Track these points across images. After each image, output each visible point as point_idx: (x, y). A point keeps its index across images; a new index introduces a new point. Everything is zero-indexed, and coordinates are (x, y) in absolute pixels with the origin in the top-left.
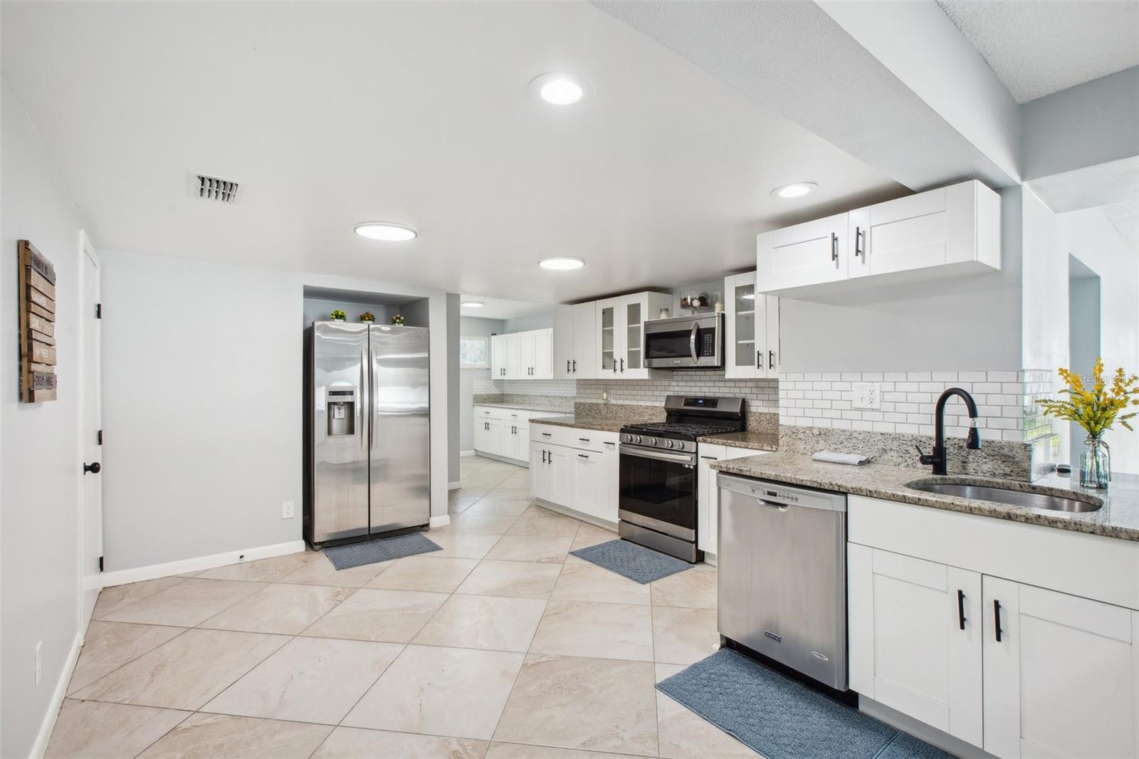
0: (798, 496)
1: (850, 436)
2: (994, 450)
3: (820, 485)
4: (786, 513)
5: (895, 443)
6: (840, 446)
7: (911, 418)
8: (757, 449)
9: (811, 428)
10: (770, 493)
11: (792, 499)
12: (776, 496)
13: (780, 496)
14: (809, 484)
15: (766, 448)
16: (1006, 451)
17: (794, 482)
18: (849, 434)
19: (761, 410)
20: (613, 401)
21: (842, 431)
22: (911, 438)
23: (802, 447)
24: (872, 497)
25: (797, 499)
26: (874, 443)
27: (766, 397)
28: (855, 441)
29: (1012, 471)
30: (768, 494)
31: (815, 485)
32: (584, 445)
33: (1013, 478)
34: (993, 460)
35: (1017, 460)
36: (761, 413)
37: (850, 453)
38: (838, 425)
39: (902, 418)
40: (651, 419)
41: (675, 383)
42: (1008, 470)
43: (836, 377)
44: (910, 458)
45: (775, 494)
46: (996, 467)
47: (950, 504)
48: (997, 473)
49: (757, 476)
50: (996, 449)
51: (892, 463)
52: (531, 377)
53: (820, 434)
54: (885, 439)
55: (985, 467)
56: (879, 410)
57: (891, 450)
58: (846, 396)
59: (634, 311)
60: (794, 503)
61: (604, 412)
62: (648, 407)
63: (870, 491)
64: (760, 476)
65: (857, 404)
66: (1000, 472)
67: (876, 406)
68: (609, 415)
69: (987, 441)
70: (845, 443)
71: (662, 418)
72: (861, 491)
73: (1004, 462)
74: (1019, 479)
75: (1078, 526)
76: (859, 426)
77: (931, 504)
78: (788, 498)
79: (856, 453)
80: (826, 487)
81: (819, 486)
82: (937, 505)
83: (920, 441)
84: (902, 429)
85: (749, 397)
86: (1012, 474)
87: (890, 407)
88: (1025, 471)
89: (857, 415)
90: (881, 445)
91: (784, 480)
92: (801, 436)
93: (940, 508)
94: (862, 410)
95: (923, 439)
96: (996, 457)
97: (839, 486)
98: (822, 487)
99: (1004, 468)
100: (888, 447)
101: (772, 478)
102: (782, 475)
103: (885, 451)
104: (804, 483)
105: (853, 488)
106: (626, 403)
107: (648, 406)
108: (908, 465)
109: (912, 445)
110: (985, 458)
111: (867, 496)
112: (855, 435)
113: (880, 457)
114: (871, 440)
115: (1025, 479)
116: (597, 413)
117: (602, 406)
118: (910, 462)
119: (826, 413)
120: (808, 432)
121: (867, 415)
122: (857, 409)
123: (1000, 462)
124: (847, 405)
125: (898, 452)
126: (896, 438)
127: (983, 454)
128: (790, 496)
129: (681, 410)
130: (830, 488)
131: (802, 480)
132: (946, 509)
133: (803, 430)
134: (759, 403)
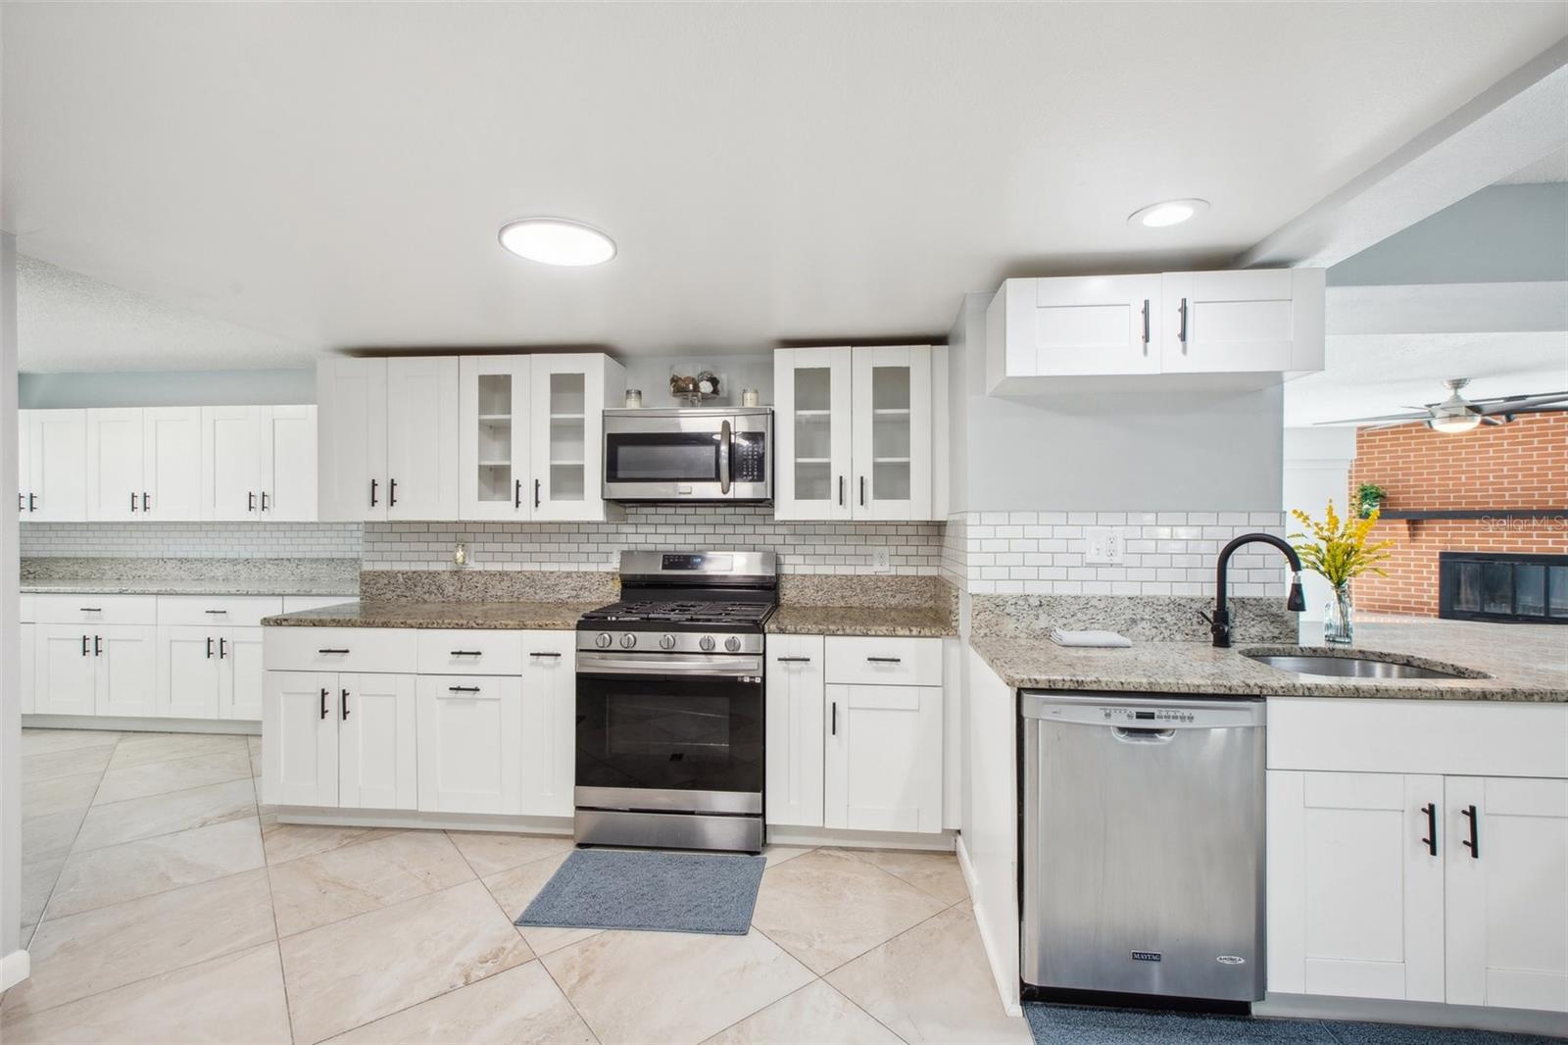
0: (1194, 713)
1: (1086, 604)
2: (1262, 609)
3: (1230, 689)
4: (1171, 744)
5: (1147, 609)
6: (1071, 620)
7: (1163, 574)
8: (885, 636)
9: (1026, 597)
10: (1140, 716)
11: (1183, 718)
12: (1153, 718)
13: (1160, 717)
14: (1210, 690)
15: (901, 633)
16: (1274, 610)
17: (1184, 690)
18: (1083, 601)
19: (801, 570)
20: (473, 566)
21: (1074, 598)
22: (1167, 601)
23: (1012, 626)
24: (1310, 696)
25: (1191, 718)
26: (1119, 612)
27: (809, 550)
28: (1092, 610)
29: (1280, 633)
30: (1138, 717)
31: (1222, 691)
32: (465, 665)
33: (1282, 641)
34: (1261, 622)
35: (1285, 618)
36: (804, 576)
37: (1086, 629)
38: (1063, 590)
39: (1150, 575)
40: (577, 596)
41: (631, 529)
42: (1276, 632)
43: (1061, 518)
44: (1166, 628)
45: (1151, 716)
46: (1265, 629)
47: (1416, 691)
48: (1265, 637)
49: (1113, 688)
50: (1264, 607)
51: (1144, 638)
52: (139, 516)
53: (1040, 605)
54: (1135, 605)
55: (1253, 631)
56: (1120, 565)
57: (1143, 619)
58: (1074, 546)
59: (567, 387)
60: (1187, 725)
61: (451, 589)
62: (569, 575)
63: (1309, 689)
64: (1120, 688)
65: (1090, 558)
66: (1269, 635)
67: (1116, 560)
68: (464, 595)
69: (1255, 599)
70: (1079, 614)
71: (612, 593)
72: (1295, 690)
73: (1273, 622)
74: (1287, 641)
75: (1554, 696)
76: (1091, 590)
77: (1392, 694)
78: (1174, 717)
79: (1095, 629)
80: (1240, 692)
81: (1228, 692)
82: (1400, 695)
83: (1179, 605)
84: (1150, 590)
85: (780, 549)
86: (1281, 636)
87: (1134, 560)
88: (1293, 631)
89: (1090, 573)
90: (1128, 615)
91: (1165, 689)
92: (1010, 609)
93: (1404, 698)
94: (1096, 566)
95: (1183, 602)
96: (1266, 618)
97: (1260, 687)
98: (1233, 692)
99: (1274, 630)
100: (1139, 617)
101: (1142, 689)
102: (1162, 682)
103: (1134, 621)
104: (1202, 690)
105: (1282, 687)
106: (509, 567)
107: (568, 573)
108: (1164, 638)
109: (1169, 611)
110: (1253, 620)
111: (1304, 696)
112: (1094, 602)
113: (1128, 630)
114: (1116, 608)
115: (1293, 641)
116: (430, 593)
117: (446, 577)
118: (1167, 633)
119: (1045, 573)
120: (1021, 602)
121: (1104, 573)
122: (1090, 565)
123: (1268, 623)
124: (1076, 560)
125: (1151, 621)
126: (1148, 602)
127: (1251, 615)
128: (1178, 714)
129: (657, 575)
130: (1247, 691)
131: (1199, 686)
132: (1412, 698)
133: (1013, 601)
134: (799, 560)
